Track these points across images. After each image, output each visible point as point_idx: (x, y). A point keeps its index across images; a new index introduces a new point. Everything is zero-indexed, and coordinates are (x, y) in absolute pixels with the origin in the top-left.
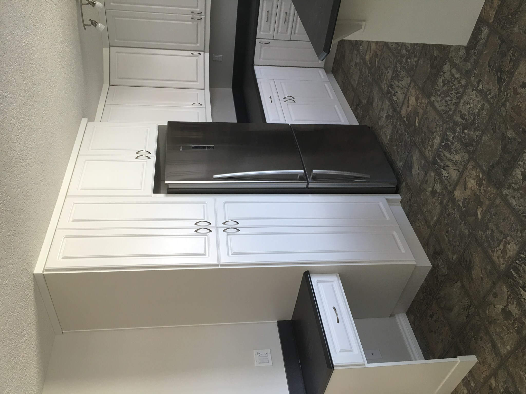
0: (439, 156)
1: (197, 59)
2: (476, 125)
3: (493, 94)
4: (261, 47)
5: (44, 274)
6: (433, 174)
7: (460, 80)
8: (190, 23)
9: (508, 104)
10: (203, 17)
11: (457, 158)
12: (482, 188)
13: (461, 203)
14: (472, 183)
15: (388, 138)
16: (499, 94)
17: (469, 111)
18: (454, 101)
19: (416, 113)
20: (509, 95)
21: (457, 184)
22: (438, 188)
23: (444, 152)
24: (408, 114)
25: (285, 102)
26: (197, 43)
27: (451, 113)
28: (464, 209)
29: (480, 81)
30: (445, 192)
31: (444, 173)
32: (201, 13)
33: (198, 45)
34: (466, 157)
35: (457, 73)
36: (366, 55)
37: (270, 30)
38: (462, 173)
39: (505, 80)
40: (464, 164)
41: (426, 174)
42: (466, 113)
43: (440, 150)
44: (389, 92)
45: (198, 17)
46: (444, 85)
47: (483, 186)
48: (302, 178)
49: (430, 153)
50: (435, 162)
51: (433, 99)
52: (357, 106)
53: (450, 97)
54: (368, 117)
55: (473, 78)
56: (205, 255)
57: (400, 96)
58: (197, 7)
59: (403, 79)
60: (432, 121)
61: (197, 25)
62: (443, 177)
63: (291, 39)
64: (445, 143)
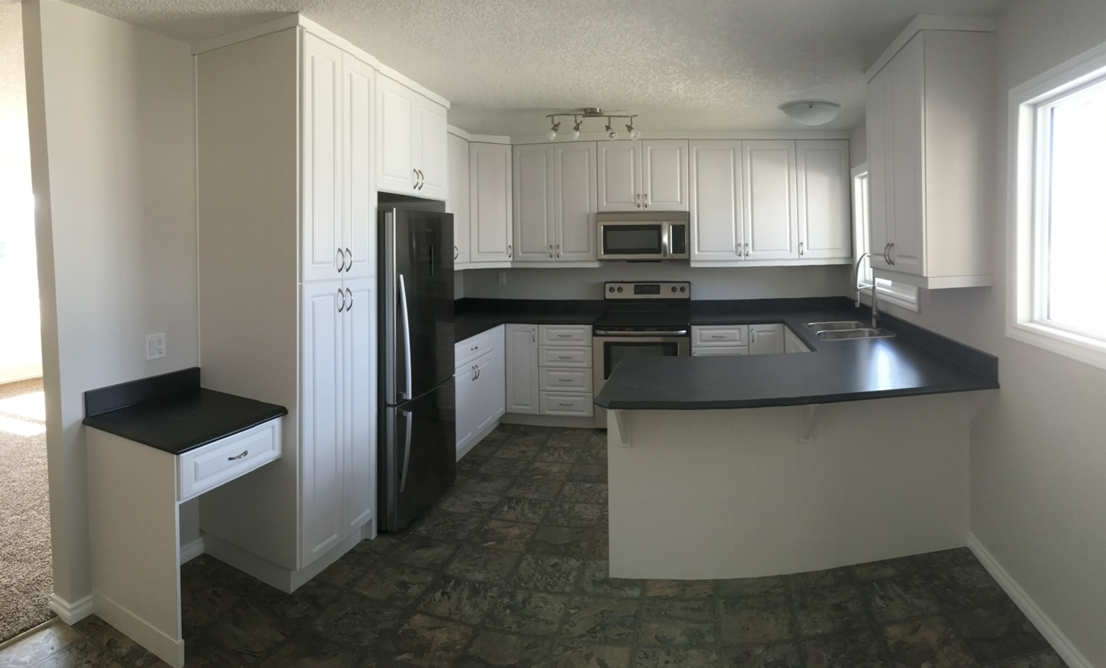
0: (458, 583)
1: (503, 252)
2: (524, 622)
3: (571, 629)
4: (528, 331)
5: (295, 27)
6: (429, 579)
7: (568, 584)
8: (546, 245)
9: (569, 652)
10: (553, 259)
11: (467, 609)
12: (441, 652)
13: (406, 627)
14: (441, 637)
15: (451, 510)
16: (575, 637)
17: (536, 607)
18: (539, 584)
19: (501, 540)
20: (581, 650)
21: (431, 615)
22: (414, 591)
23: (467, 588)
24: (493, 529)
25: (473, 367)
26: (523, 252)
27: (523, 585)
28: (400, 632)
29: (579, 608)
30: (411, 601)
31: (438, 595)
32: (558, 257)
33: (520, 254)
34: (476, 621)
35: (574, 577)
36: (539, 461)
37: (550, 340)
38: (448, 619)
39: (596, 637)
40: (464, 619)
41: (427, 569)
42: (533, 604)
43: (467, 583)
44: (510, 499)
45: (554, 254)
46: (552, 566)
47: (444, 653)
48: (399, 397)
49: (457, 571)
50: (447, 579)
51: (529, 557)
52: (473, 462)
53: (542, 578)
54: (465, 478)
55: (577, 598)
56: (313, 263)
57: (511, 515)
58: (564, 252)
59: (535, 513)
60: (500, 564)
61: (544, 252)
62: (432, 595)
63: (540, 368)
64: (479, 588)
